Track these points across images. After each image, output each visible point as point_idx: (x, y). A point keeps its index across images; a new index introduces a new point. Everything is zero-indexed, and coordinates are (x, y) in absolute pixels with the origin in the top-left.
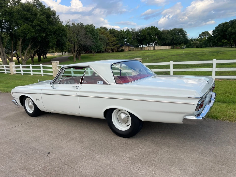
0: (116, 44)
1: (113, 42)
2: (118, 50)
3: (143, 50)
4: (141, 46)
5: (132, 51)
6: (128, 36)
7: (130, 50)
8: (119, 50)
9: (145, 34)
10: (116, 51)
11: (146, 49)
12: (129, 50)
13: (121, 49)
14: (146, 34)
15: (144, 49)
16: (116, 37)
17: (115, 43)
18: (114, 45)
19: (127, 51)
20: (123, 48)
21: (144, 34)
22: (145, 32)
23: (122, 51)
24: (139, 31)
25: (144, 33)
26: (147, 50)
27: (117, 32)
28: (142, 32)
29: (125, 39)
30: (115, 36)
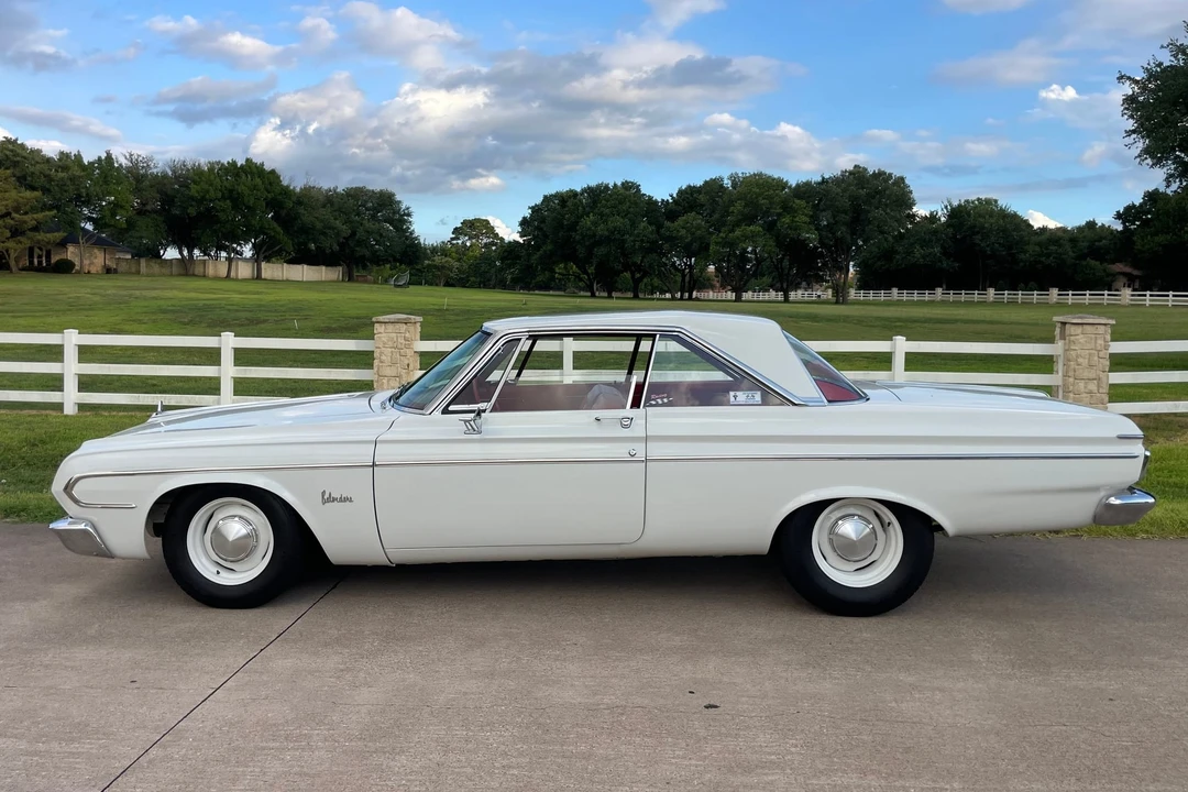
0: (35, 229)
1: (14, 215)
2: (31, 262)
3: (194, 275)
4: (185, 253)
5: (123, 273)
6: (110, 194)
7: (116, 271)
8: (40, 263)
9: (212, 194)
10: (23, 269)
11: (211, 271)
12: (108, 271)
13: (54, 259)
14: (220, 195)
15: (199, 270)
16: (33, 188)
17: (30, 219)
18: (23, 233)
19: (93, 270)
20: (71, 253)
21: (208, 191)
22: (211, 185)
23: (65, 268)
24: (174, 172)
25: (206, 187)
26: (217, 278)
27: (37, 159)
28: (195, 182)
29: (87, 203)
30: (24, 181)
